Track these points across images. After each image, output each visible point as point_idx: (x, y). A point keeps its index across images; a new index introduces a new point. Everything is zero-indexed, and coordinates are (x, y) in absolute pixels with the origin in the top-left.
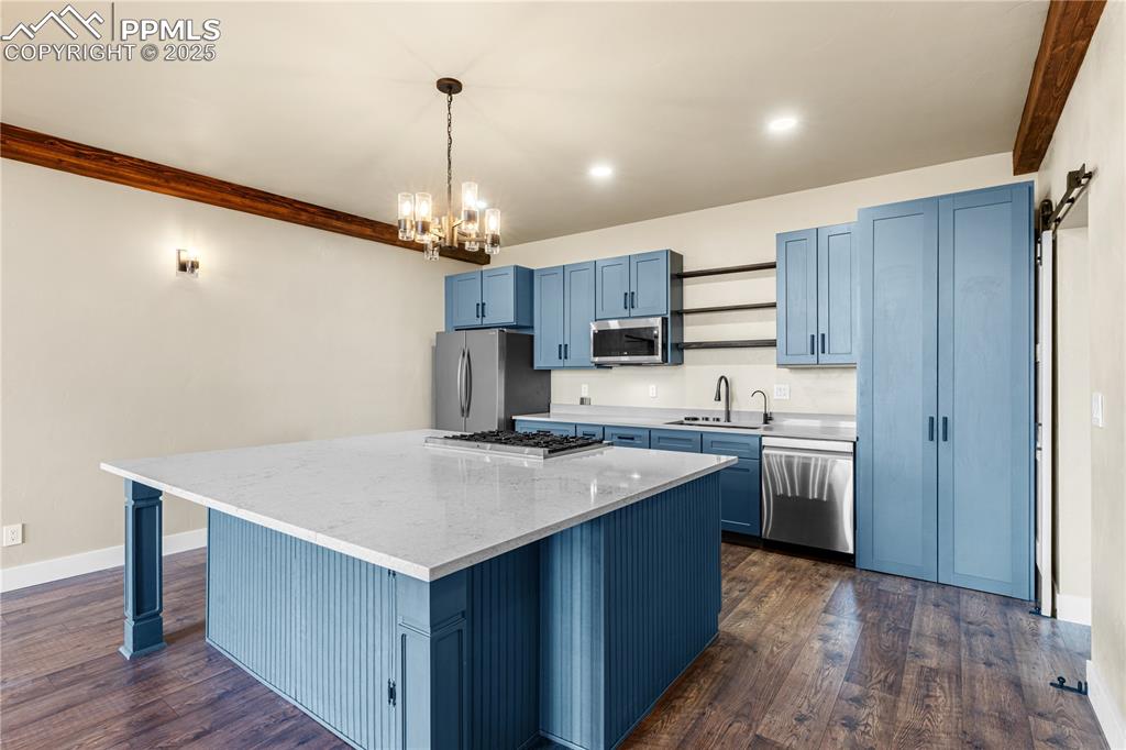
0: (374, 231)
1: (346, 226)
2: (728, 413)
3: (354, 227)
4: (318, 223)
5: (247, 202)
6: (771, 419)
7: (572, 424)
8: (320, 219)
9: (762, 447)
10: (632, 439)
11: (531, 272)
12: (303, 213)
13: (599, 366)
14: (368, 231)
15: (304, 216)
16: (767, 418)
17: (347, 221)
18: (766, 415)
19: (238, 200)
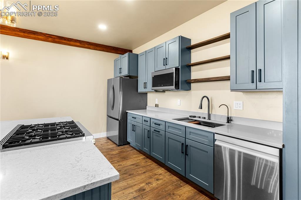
0: (81, 44)
1: (69, 42)
2: (209, 115)
3: (72, 43)
4: (56, 41)
5: (26, 34)
6: (231, 120)
7: (141, 116)
8: (57, 40)
9: (214, 140)
10: (159, 125)
11: (137, 55)
12: (50, 38)
13: (156, 91)
14: (78, 44)
15: (50, 39)
16: (229, 120)
17: (69, 41)
18: (228, 118)
19: (22, 34)
